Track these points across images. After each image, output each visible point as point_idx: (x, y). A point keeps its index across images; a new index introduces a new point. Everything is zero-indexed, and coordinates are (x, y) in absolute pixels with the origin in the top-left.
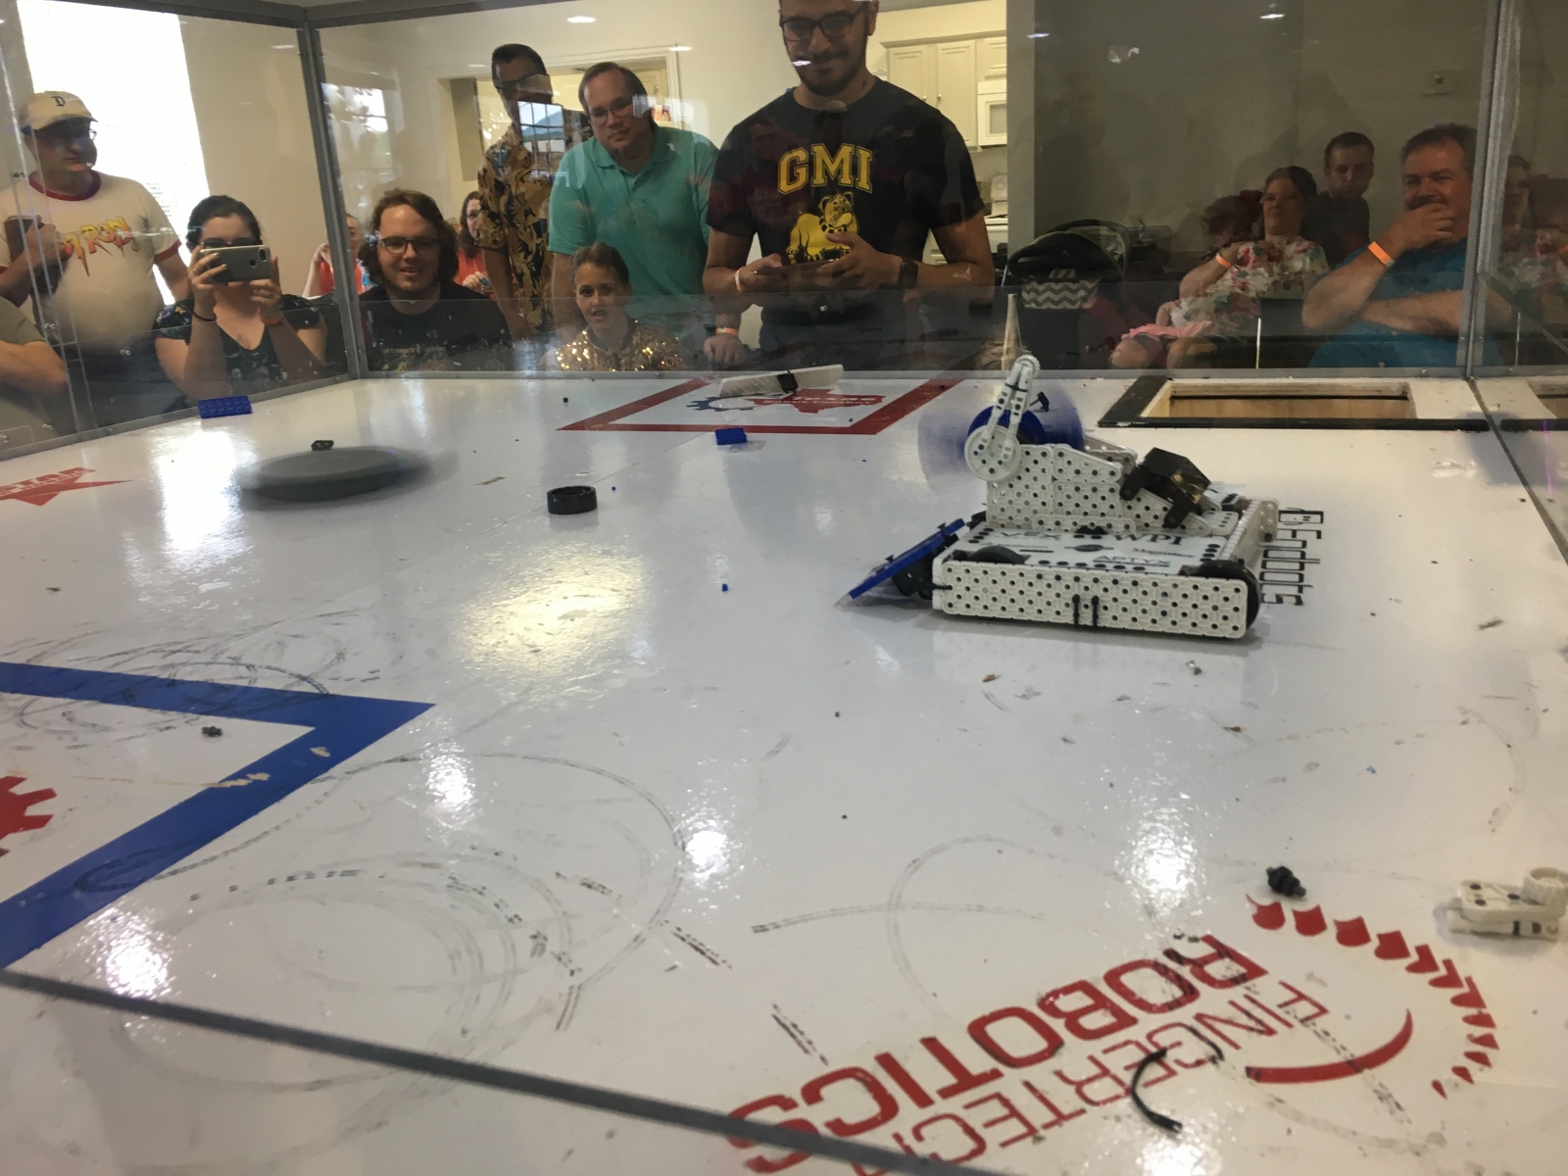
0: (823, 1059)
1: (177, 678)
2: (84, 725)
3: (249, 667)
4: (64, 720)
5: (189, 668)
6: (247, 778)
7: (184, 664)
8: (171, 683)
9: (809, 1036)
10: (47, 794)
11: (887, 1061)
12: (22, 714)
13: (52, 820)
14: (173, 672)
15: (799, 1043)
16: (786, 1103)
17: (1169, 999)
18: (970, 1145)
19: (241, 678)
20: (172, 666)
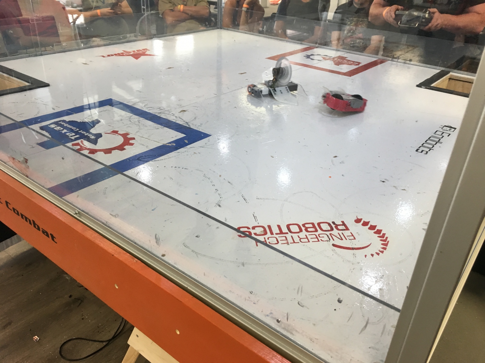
0: (258, 223)
1: (161, 116)
2: (142, 124)
3: (176, 117)
4: (138, 122)
5: (164, 115)
6: (171, 144)
7: (163, 113)
8: (160, 118)
9: (257, 219)
10: (134, 139)
11: (269, 227)
12: (130, 118)
13: (134, 145)
14: (161, 115)
15: (255, 220)
16: (248, 228)
17: (327, 229)
18: (277, 242)
19: (174, 119)
20: (160, 113)
